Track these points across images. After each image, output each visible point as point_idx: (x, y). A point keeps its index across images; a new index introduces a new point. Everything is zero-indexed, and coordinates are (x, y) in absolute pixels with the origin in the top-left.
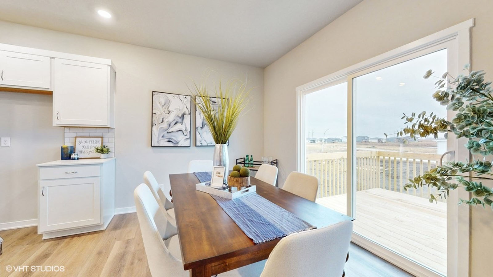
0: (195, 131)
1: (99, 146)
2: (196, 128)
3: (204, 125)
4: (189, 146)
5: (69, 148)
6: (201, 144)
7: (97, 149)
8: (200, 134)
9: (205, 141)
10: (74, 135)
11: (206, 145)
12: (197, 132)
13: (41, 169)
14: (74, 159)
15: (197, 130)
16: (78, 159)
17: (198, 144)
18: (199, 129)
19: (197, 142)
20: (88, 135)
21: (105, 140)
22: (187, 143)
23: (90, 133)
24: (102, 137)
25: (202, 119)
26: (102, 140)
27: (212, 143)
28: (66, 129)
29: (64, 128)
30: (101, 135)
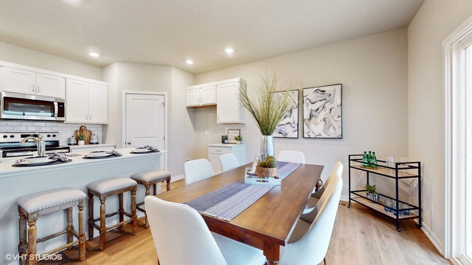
0: (303, 123)
1: (237, 135)
2: (304, 120)
3: (311, 117)
4: (297, 137)
5: (225, 136)
6: (309, 136)
7: (236, 138)
8: (307, 126)
9: (313, 132)
10: (228, 129)
11: (315, 137)
12: (304, 124)
13: (209, 148)
14: (226, 143)
15: (304, 122)
16: (228, 143)
17: (306, 135)
18: (307, 121)
19: (304, 134)
20: (233, 128)
21: (241, 132)
22: (295, 135)
23: (234, 127)
24: (240, 130)
25: (310, 111)
26: (240, 132)
27: (320, 135)
28: (225, 125)
29: (224, 125)
30: (239, 129)
